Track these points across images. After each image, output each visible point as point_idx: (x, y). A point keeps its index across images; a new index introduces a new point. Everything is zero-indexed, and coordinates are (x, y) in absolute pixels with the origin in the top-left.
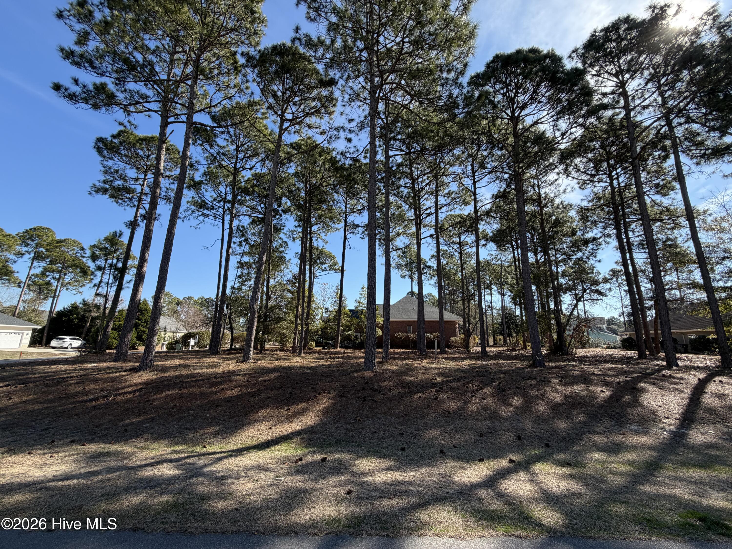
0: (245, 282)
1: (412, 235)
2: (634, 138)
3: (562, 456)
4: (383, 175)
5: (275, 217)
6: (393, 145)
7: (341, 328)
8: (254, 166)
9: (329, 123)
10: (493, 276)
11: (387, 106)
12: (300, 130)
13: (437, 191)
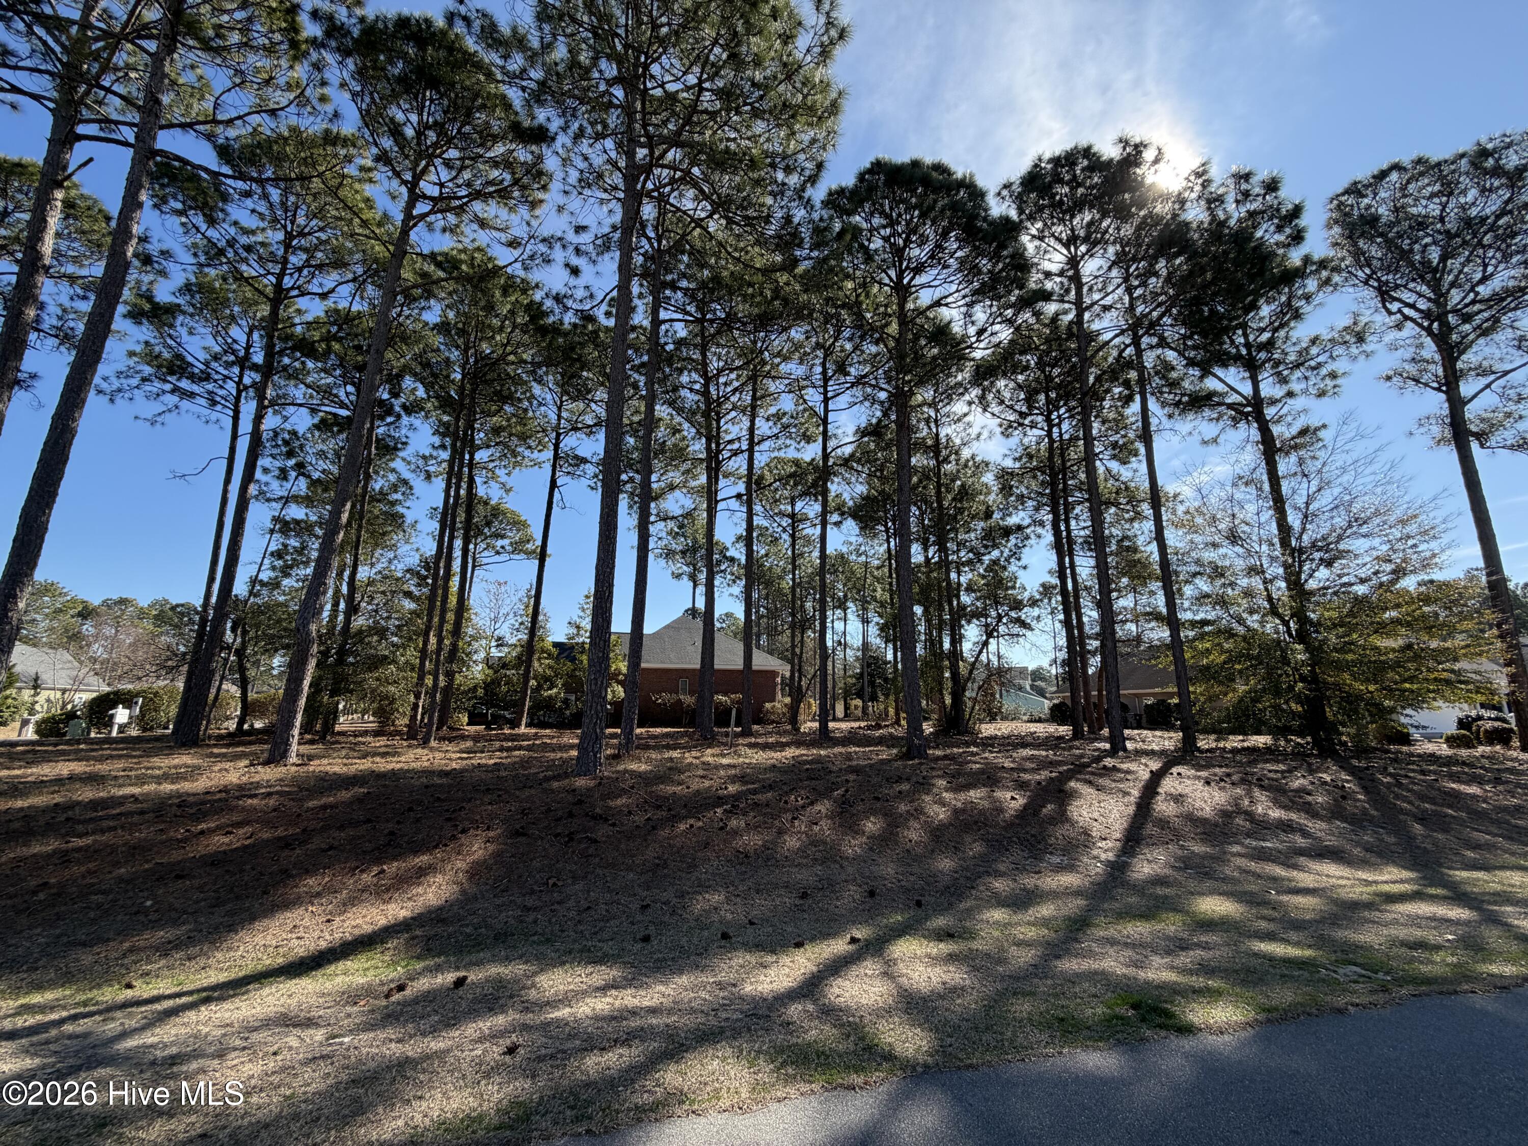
0: (291, 567)
1: (698, 491)
2: (1087, 359)
3: (940, 922)
4: (645, 358)
5: (382, 418)
6: (669, 298)
7: (533, 683)
8: (332, 291)
9: (528, 224)
10: (850, 585)
11: (662, 213)
12: (457, 226)
13: (754, 407)
